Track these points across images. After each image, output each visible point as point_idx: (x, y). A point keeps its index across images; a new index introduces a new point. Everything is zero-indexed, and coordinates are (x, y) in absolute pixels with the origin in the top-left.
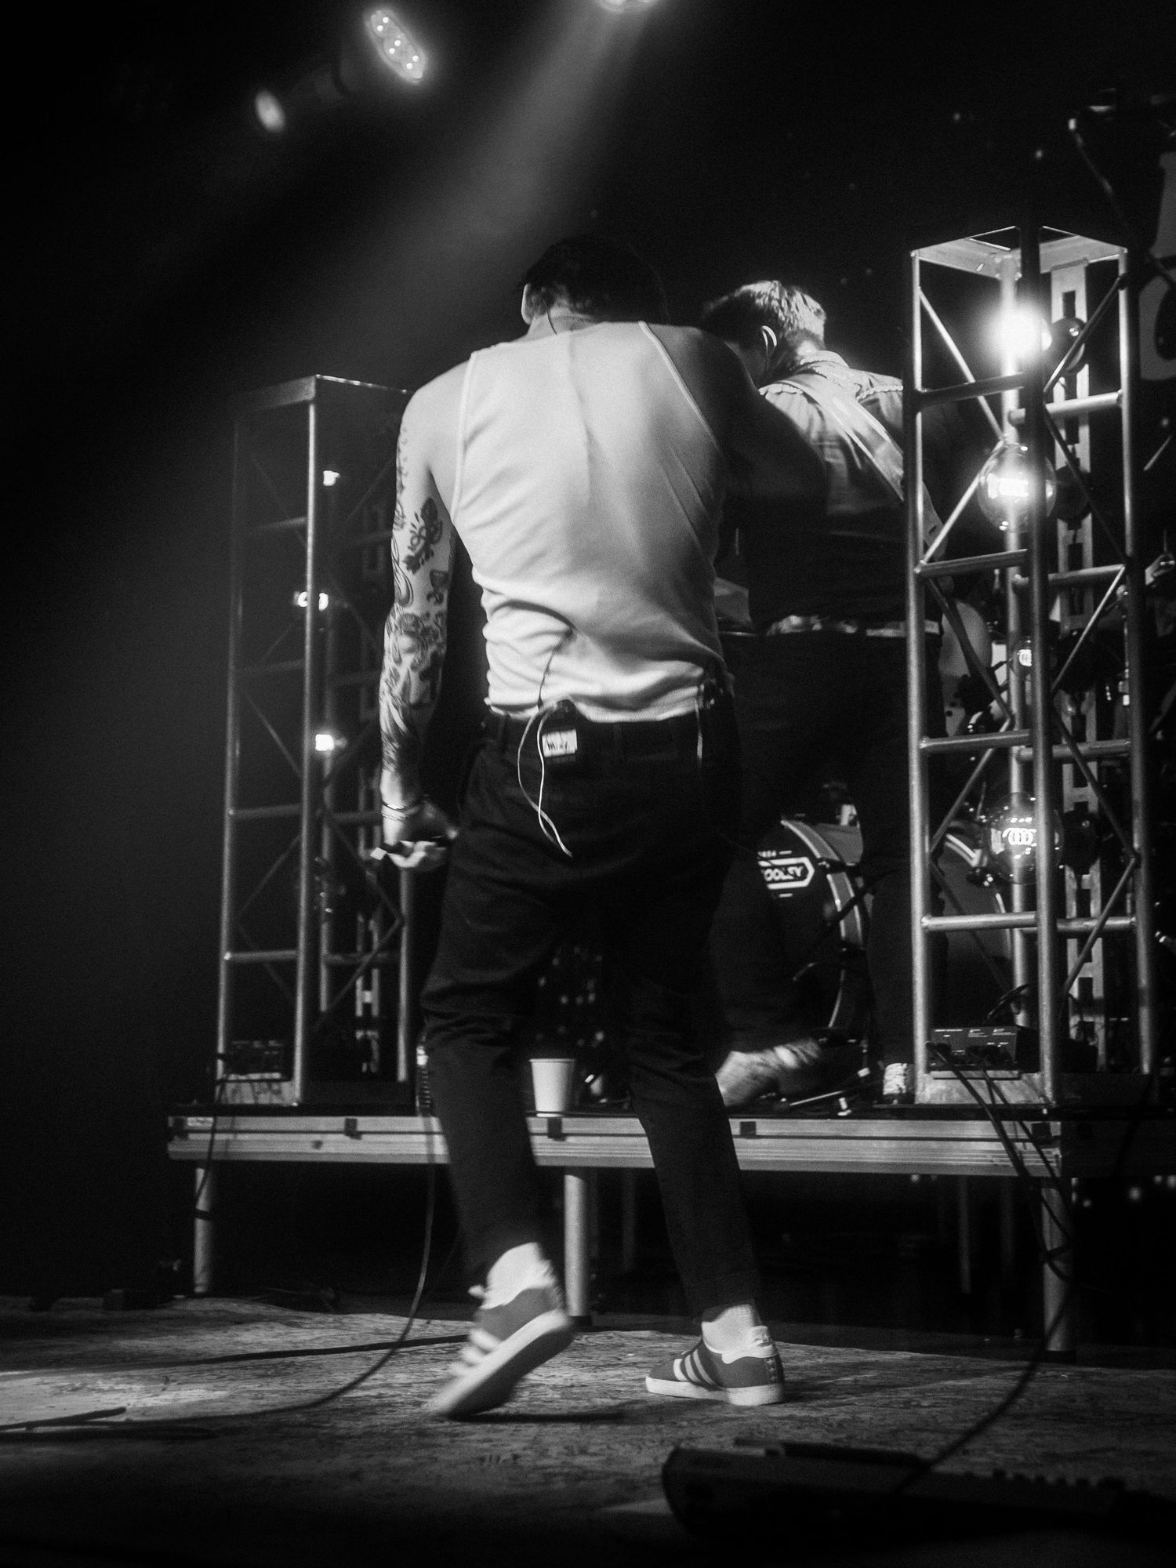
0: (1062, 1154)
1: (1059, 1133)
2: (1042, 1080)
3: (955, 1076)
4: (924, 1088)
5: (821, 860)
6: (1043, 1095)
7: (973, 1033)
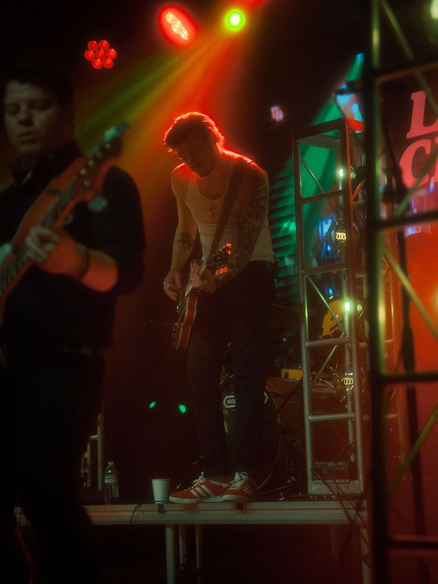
0: (367, 514)
1: (366, 506)
2: (359, 483)
3: (323, 483)
4: (311, 488)
5: (270, 392)
6: (360, 490)
7: (331, 464)
